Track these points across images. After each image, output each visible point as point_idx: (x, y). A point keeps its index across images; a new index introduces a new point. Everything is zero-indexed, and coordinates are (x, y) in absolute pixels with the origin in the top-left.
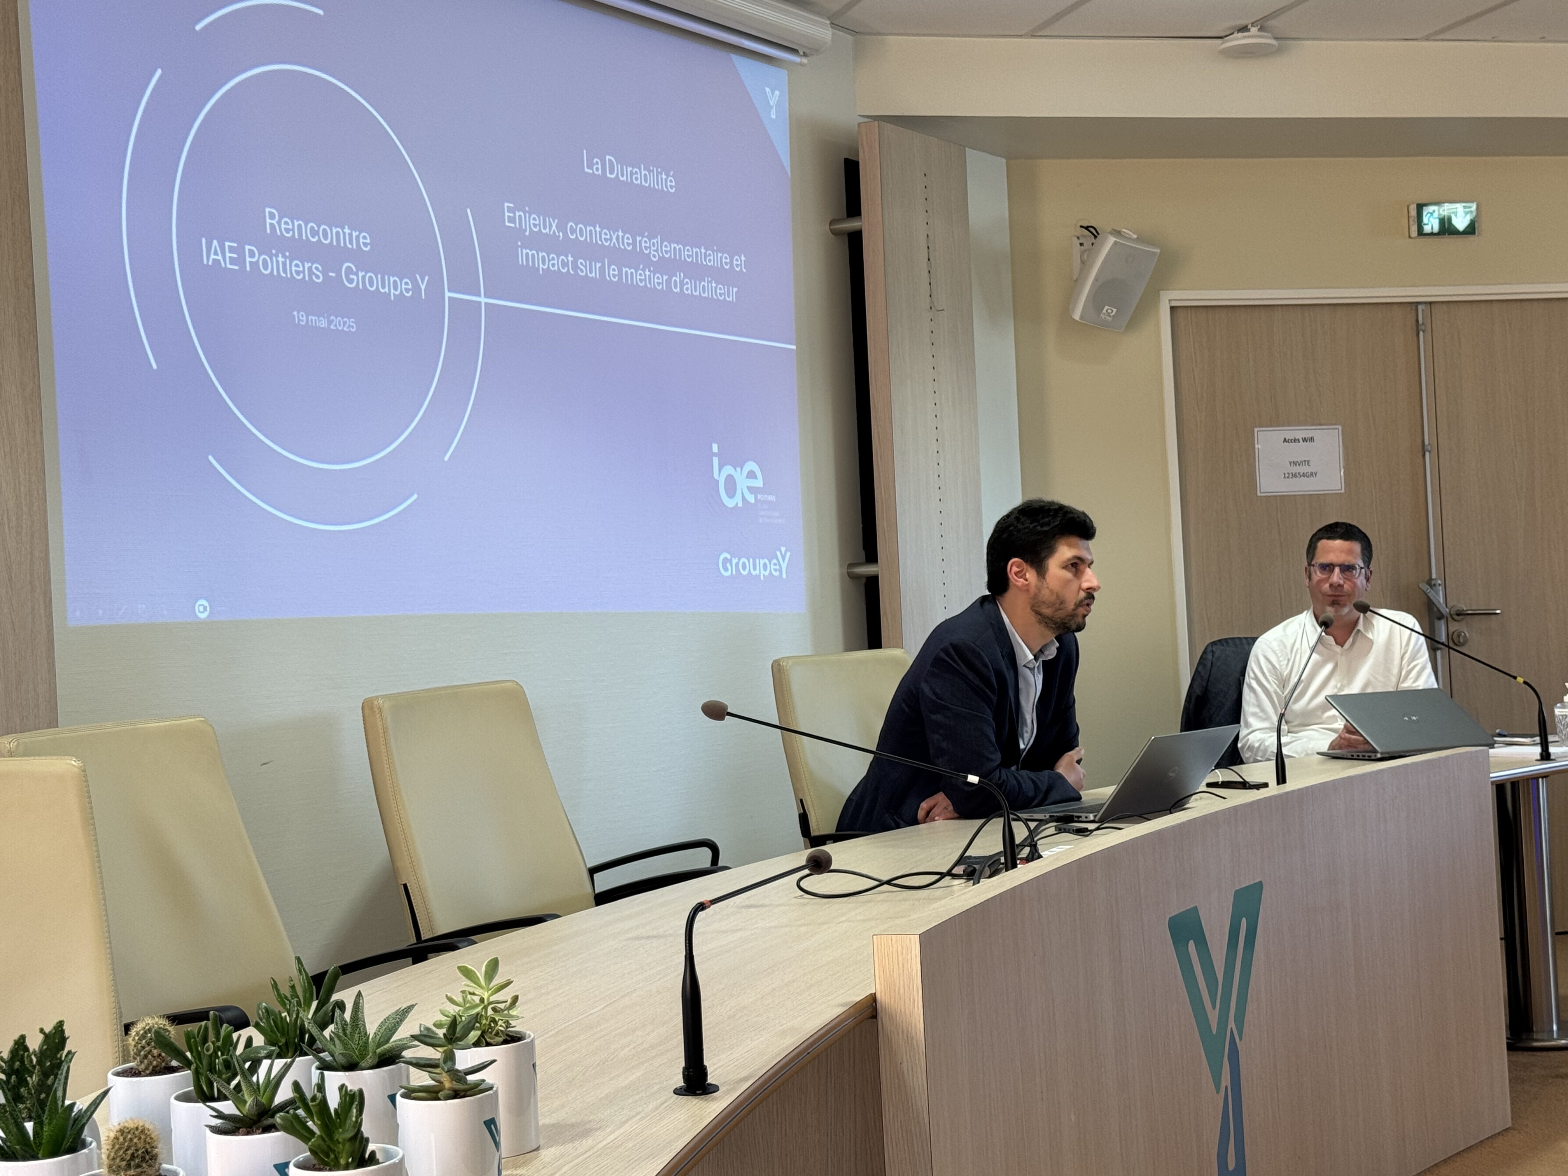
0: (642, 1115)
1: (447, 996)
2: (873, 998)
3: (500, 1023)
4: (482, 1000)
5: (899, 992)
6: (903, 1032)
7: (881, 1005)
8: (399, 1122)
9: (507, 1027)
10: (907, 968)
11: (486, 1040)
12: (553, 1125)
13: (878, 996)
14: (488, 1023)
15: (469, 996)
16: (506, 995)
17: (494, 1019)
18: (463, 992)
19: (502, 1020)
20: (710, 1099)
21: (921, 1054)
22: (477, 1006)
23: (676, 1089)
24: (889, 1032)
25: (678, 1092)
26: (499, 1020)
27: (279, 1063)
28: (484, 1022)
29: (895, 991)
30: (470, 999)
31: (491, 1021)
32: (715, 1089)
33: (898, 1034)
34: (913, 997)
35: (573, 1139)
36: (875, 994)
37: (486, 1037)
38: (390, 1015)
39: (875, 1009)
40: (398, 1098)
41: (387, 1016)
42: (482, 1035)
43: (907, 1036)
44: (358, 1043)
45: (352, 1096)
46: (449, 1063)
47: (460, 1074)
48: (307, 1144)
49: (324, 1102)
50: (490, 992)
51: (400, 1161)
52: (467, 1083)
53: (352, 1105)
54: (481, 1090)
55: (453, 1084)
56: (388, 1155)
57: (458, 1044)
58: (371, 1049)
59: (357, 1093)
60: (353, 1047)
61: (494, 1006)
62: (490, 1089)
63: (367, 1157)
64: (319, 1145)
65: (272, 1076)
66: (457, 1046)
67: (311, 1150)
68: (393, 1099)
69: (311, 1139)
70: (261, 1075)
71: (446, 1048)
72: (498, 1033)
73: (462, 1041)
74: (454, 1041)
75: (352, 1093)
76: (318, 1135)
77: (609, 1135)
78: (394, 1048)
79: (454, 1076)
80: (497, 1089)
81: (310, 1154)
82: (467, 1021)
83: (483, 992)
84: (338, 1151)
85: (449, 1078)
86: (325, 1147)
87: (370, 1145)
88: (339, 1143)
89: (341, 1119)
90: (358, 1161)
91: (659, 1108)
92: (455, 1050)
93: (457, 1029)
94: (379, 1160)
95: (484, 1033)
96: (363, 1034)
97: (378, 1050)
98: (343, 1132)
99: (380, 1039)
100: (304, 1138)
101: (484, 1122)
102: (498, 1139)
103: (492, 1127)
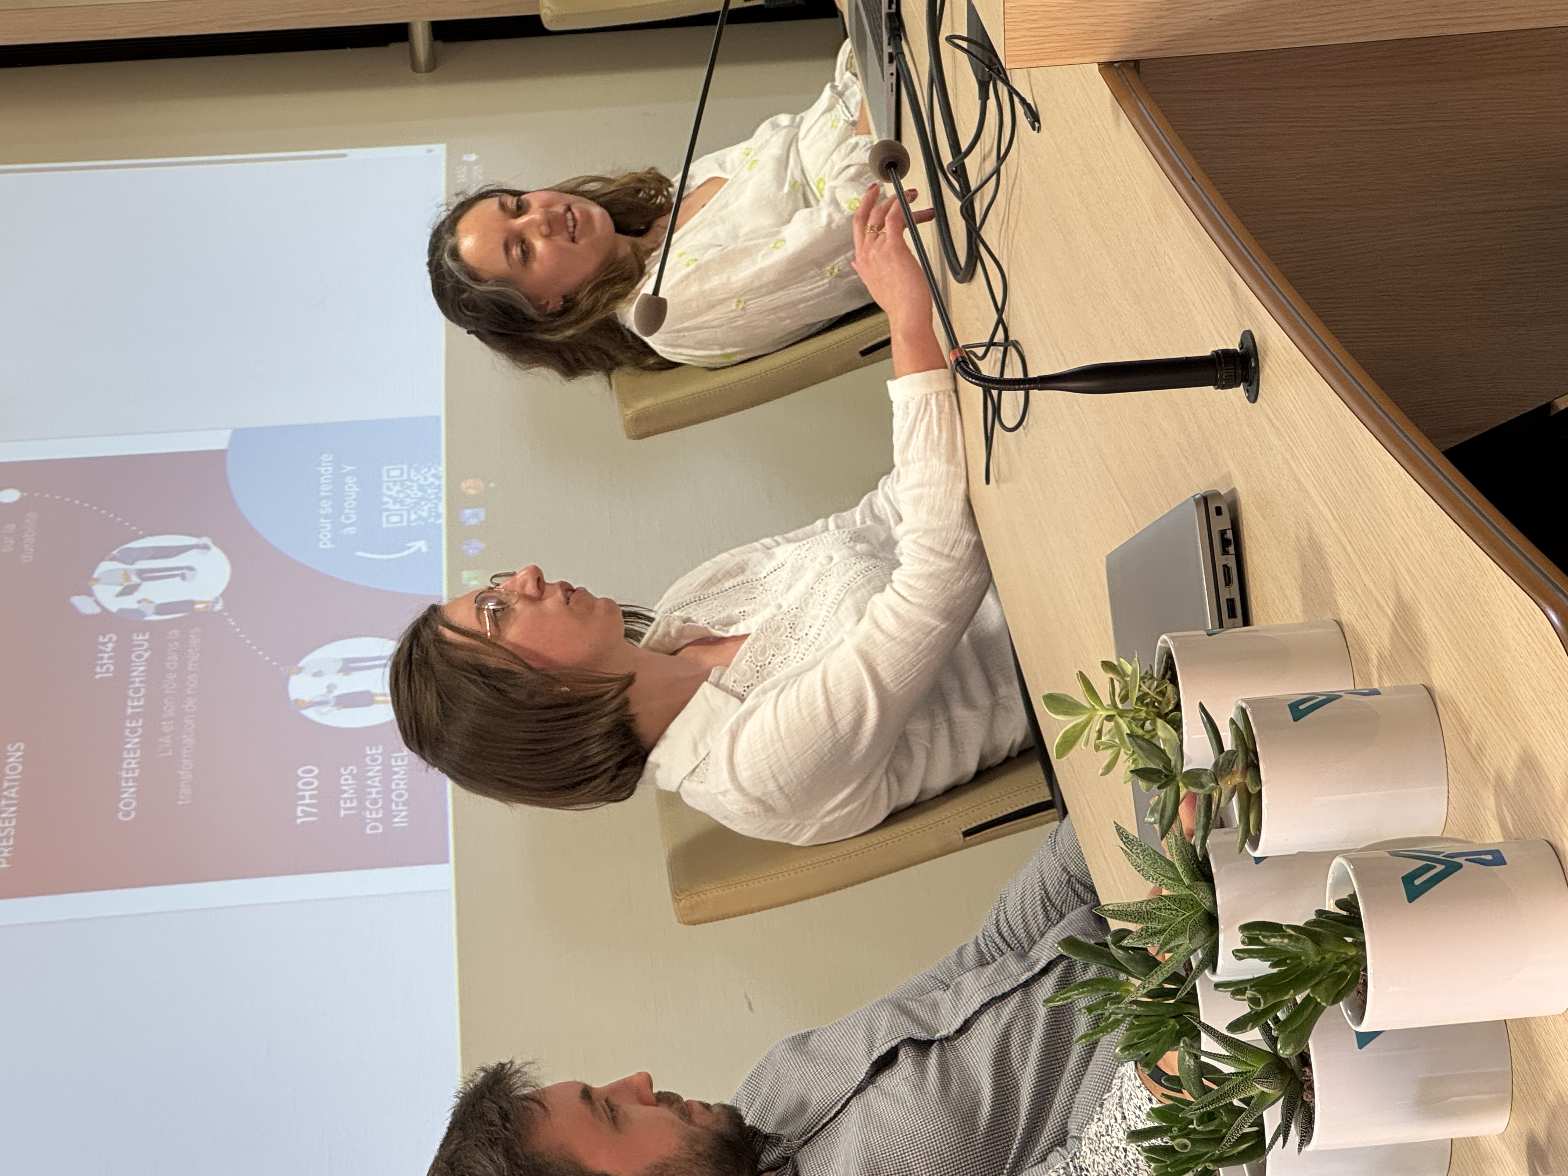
0: (1288, 456)
1: (1102, 775)
2: (1107, 67)
3: (1145, 688)
4: (1109, 718)
5: (1098, 25)
6: (1158, 18)
7: (1117, 53)
8: (1295, 852)
9: (1152, 677)
10: (1058, 11)
11: (1172, 711)
12: (1304, 597)
13: (1103, 59)
14: (1144, 709)
15: (1103, 739)
16: (1101, 681)
17: (1138, 699)
18: (1097, 748)
19: (1140, 686)
20: (1263, 344)
22: (1118, 726)
23: (1248, 398)
24: (1160, 39)
25: (1253, 397)
26: (1139, 691)
27: (1208, 1043)
28: (1143, 715)
29: (1095, 32)
30: (1108, 737)
31: (1142, 703)
32: (1248, 336)
33: (1163, 25)
35: (1325, 568)
36: (1099, 64)
37: (1167, 711)
38: (1132, 864)
39: (1124, 63)
40: (1258, 854)
41: (1133, 868)
42: (1164, 717)
43: (1167, 10)
44: (1174, 912)
45: (1252, 940)
46: (1204, 779)
47: (1221, 760)
48: (1325, 1008)
49: (1261, 984)
50: (1097, 707)
51: (1350, 861)
52: (1234, 749)
53: (1266, 941)
54: (1246, 727)
55: (1236, 772)
56: (1342, 880)
57: (1176, 764)
58: (1184, 893)
59: (1246, 933)
60: (1180, 919)
61: (1117, 700)
62: (1244, 711)
63: (1345, 913)
64: (1326, 989)
65: (1227, 1054)
66: (1179, 767)
67: (1335, 1001)
68: (1258, 860)
69: (1319, 1000)
70: (1226, 1069)
71: (1181, 784)
72: (1161, 692)
73: (1172, 758)
74: (1172, 772)
75: (1246, 941)
76: (1313, 991)
77: (1318, 509)
78: (1183, 856)
79: (1225, 770)
80: (1244, 700)
81: (1341, 1003)
82: (1140, 747)
83: (1097, 718)
84: (1337, 959)
85: (1228, 778)
86: (1330, 980)
87: (1327, 909)
88: (1323, 958)
89: (1286, 959)
90: (1351, 928)
91: (1277, 429)
92: (1184, 770)
93: (1153, 766)
94: (1350, 896)
95: (1159, 715)
96: (1161, 904)
97: (1187, 881)
98: (1307, 955)
99: (1170, 879)
100: (1318, 1010)
101: (1296, 719)
102: (1322, 698)
103: (1301, 707)
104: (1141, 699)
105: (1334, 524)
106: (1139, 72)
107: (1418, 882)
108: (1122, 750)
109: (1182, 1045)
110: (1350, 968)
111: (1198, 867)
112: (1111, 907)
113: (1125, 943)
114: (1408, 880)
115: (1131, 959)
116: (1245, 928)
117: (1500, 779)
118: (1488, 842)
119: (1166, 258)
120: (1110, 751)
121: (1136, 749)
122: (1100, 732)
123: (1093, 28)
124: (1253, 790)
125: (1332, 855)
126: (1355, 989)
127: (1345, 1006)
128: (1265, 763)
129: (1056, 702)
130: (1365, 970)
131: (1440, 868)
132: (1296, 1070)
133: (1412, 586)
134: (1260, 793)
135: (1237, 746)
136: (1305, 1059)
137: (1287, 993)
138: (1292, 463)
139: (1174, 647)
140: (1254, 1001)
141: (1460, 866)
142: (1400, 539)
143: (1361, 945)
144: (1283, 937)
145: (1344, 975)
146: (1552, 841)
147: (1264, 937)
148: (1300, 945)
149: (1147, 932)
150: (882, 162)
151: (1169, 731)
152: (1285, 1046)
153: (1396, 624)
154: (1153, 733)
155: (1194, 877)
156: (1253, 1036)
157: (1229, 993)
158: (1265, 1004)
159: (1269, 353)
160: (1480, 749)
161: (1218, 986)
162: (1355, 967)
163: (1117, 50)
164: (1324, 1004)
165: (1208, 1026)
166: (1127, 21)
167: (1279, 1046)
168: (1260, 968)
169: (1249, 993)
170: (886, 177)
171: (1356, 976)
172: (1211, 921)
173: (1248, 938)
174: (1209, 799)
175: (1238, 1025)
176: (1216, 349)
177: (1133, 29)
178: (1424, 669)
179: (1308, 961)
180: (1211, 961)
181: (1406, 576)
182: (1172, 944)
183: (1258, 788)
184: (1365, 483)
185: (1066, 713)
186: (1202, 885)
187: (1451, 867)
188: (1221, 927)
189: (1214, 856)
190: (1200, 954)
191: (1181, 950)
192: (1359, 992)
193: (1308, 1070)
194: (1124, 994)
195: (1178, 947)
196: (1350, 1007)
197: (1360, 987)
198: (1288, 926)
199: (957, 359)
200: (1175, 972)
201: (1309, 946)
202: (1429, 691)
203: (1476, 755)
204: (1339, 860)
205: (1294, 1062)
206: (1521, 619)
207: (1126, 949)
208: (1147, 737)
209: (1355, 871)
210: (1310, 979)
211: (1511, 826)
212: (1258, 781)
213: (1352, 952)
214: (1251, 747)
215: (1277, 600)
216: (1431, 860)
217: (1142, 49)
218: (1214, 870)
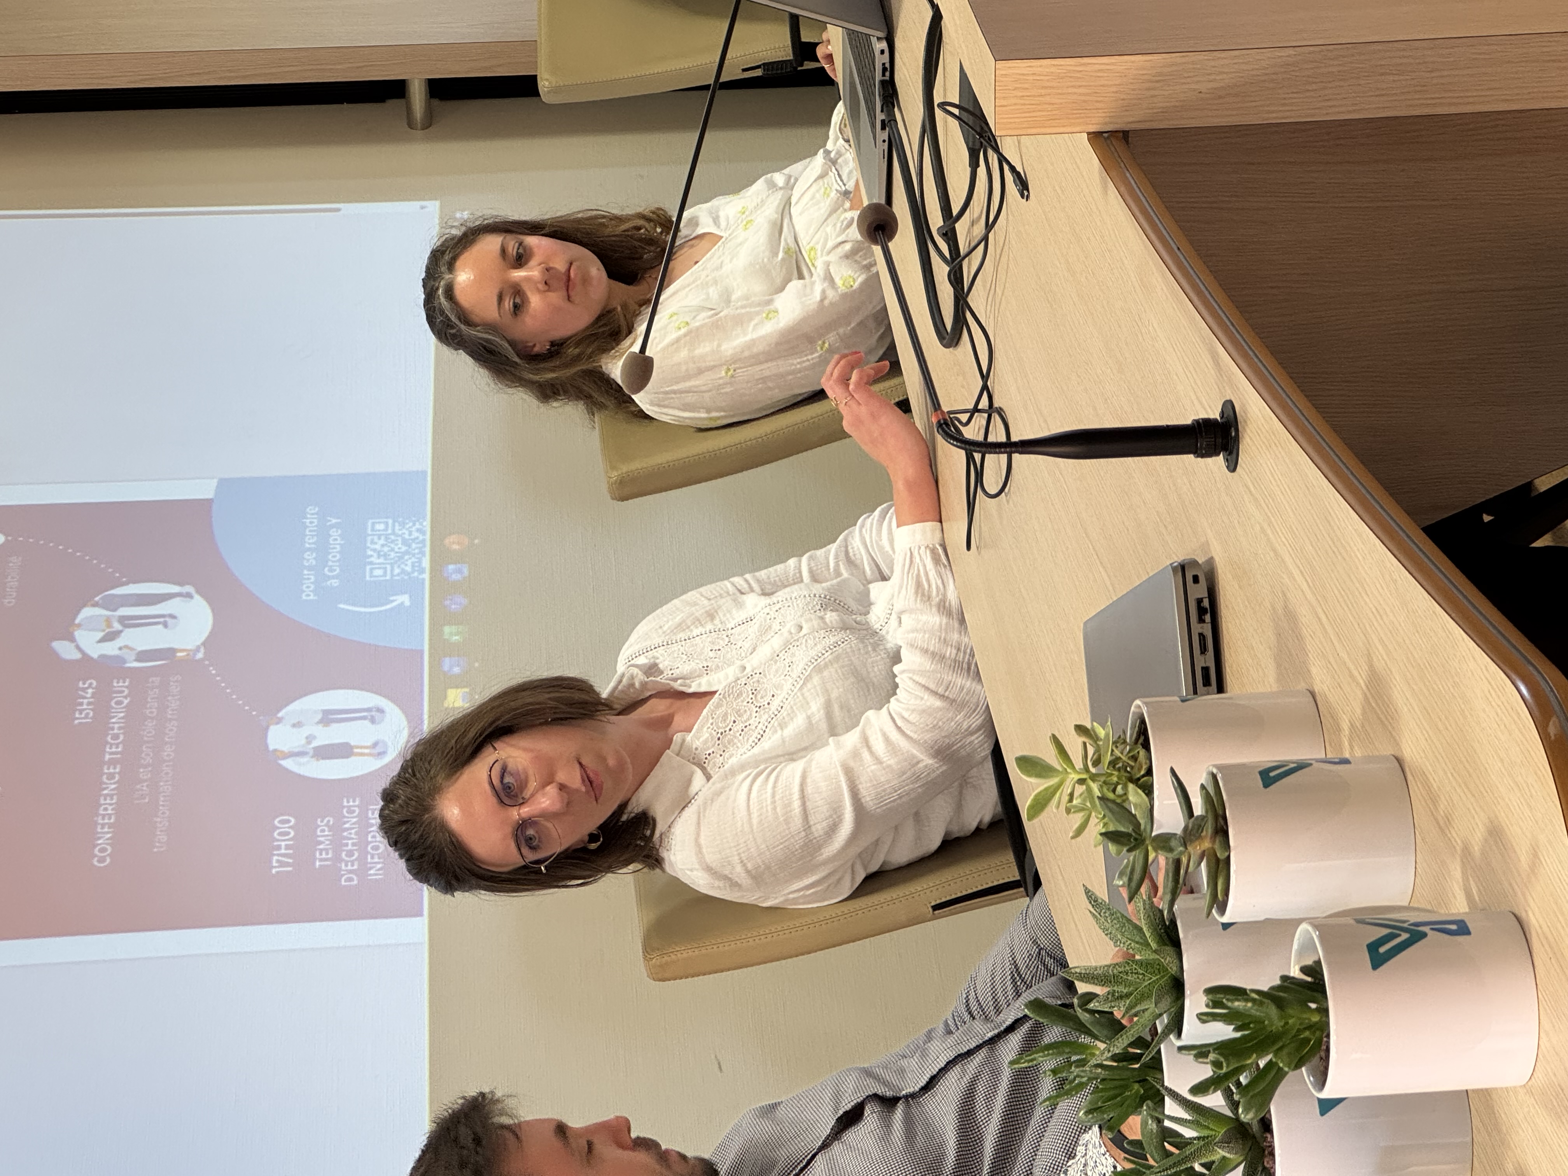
0: (1266, 526)
1: (1073, 838)
2: (1096, 137)
3: (1117, 753)
4: (1081, 781)
5: (1088, 95)
6: (1148, 89)
7: (1106, 123)
8: (1263, 919)
9: (1125, 742)
10: (1048, 81)
11: (1143, 776)
12: (1279, 666)
13: (1093, 129)
14: (1116, 773)
15: (1075, 802)
16: (1074, 744)
17: (1110, 763)
18: (1068, 811)
19: (1112, 751)
20: (1243, 414)
21: (1184, 60)
22: (1089, 790)
23: (1228, 467)
24: (1150, 111)
25: (1232, 466)
26: (1112, 755)
27: (1171, 1107)
28: (1115, 779)
29: (1084, 101)
30: (1079, 800)
31: (1114, 767)
32: (1229, 406)
33: (1152, 96)
34: (1096, 71)
35: (1300, 638)
36: (1089, 134)
37: (1138, 776)
38: (1100, 927)
39: (1113, 133)
40: (1225, 919)
41: (1101, 931)
42: (1136, 781)
43: (1157, 81)
44: (1141, 977)
45: (1216, 1004)
46: (1173, 843)
47: (1190, 826)
48: (1287, 1073)
49: (1224, 1048)
50: (1069, 770)
51: (1316, 927)
52: (1204, 813)
53: (1229, 1004)
54: (1216, 793)
55: (1206, 836)
56: (1308, 946)
57: (1145, 829)
58: (1151, 957)
59: (1210, 997)
60: (1146, 983)
61: (1090, 764)
62: (1214, 777)
63: (1309, 979)
64: (1289, 1054)
65: (1189, 1118)
66: (1148, 830)
67: (1298, 1066)
68: (1226, 926)
69: (1281, 1065)
70: (1188, 1133)
71: (1150, 848)
72: (1133, 757)
73: (1142, 822)
74: (1140, 835)
75: (1211, 1004)
76: (1275, 1055)
77: (1295, 579)
78: (1151, 920)
79: (1194, 835)
80: (1215, 766)
81: (1303, 1069)
82: (1111, 810)
83: (1068, 780)
84: (1300, 1024)
85: (1197, 843)
86: (1293, 1045)
87: (1292, 975)
88: (1287, 1023)
89: (1249, 1023)
90: (1315, 994)
91: (1256, 500)
92: (1154, 834)
93: (1122, 829)
94: (1315, 962)
95: (1131, 780)
96: (1128, 968)
97: (1154, 945)
98: (1270, 1020)
99: (1137, 943)
100: (1280, 1075)
101: (1266, 786)
102: (1292, 765)
103: (1272, 774)
104: (1113, 763)
105: (1309, 595)
106: (1127, 142)
107: (1382, 950)
108: (1093, 814)
109: (1145, 1108)
110: (1314, 1033)
111: (1166, 932)
112: (1078, 970)
113: (1091, 1006)
114: (1373, 948)
115: (1097, 1023)
116: (1209, 991)
117: (1466, 850)
118: (1454, 912)
119: (1151, 328)
120: (1081, 814)
121: (1107, 811)
122: (1071, 795)
123: (1083, 98)
124: (1221, 855)
125: (1299, 921)
126: (1318, 1056)
127: (1307, 1070)
128: (1234, 829)
129: (1029, 764)
130: (1328, 1036)
131: (1405, 936)
132: (1258, 1135)
133: (1385, 657)
134: (1228, 858)
135: (1207, 812)
136: (1266, 1125)
137: (1250, 1057)
138: (1269, 532)
139: (1148, 712)
140: (1217, 1064)
141: (1425, 935)
142: (1374, 610)
143: (1324, 1011)
144: (1247, 1000)
145: (1308, 1040)
146: (1516, 912)
147: (1228, 1000)
148: (1264, 1009)
149: (1113, 995)
150: (869, 226)
151: (1141, 796)
152: (1247, 1110)
153: (1368, 694)
154: (1124, 798)
155: (1161, 941)
156: (1215, 1100)
157: (1192, 1057)
158: (1227, 1067)
159: (1248, 422)
160: (1448, 820)
161: (1180, 1049)
162: (1318, 1033)
163: (1107, 120)
164: (1286, 1069)
165: (1171, 1090)
166: (1116, 92)
167: (1240, 1111)
168: (1223, 1031)
169: (1212, 1056)
170: (875, 241)
171: (1319, 1042)
172: (1177, 986)
173: (1212, 1001)
174: (1177, 863)
175: (1200, 1089)
176: (1196, 418)
177: (1123, 100)
178: (1395, 740)
179: (1272, 1025)
180: (1176, 1026)
181: (1380, 648)
182: (1138, 1009)
183: (1227, 854)
184: (1340, 554)
185: (1039, 776)
186: (1169, 949)
187: (1416, 936)
188: (1187, 992)
189: (1182, 922)
190: (1165, 1019)
191: (1147, 1014)
192: (1321, 1058)
193: (1269, 1136)
194: (1089, 1057)
195: (1144, 1011)
196: (1312, 1073)
197: (1323, 1054)
198: (1253, 991)
199: (939, 421)
200: (1140, 1037)
201: (1272, 1010)
202: (1399, 761)
203: (1444, 825)
204: (1304, 927)
205: (1256, 1128)
206: (1491, 691)
207: (1092, 1012)
208: (1119, 801)
209: (1321, 938)
210: (1273, 1043)
211: (1477, 898)
212: (1227, 845)
213: (1315, 1018)
214: (1220, 812)
215: (1251, 669)
216: (1395, 928)
217: (1131, 119)
218: (1181, 935)
